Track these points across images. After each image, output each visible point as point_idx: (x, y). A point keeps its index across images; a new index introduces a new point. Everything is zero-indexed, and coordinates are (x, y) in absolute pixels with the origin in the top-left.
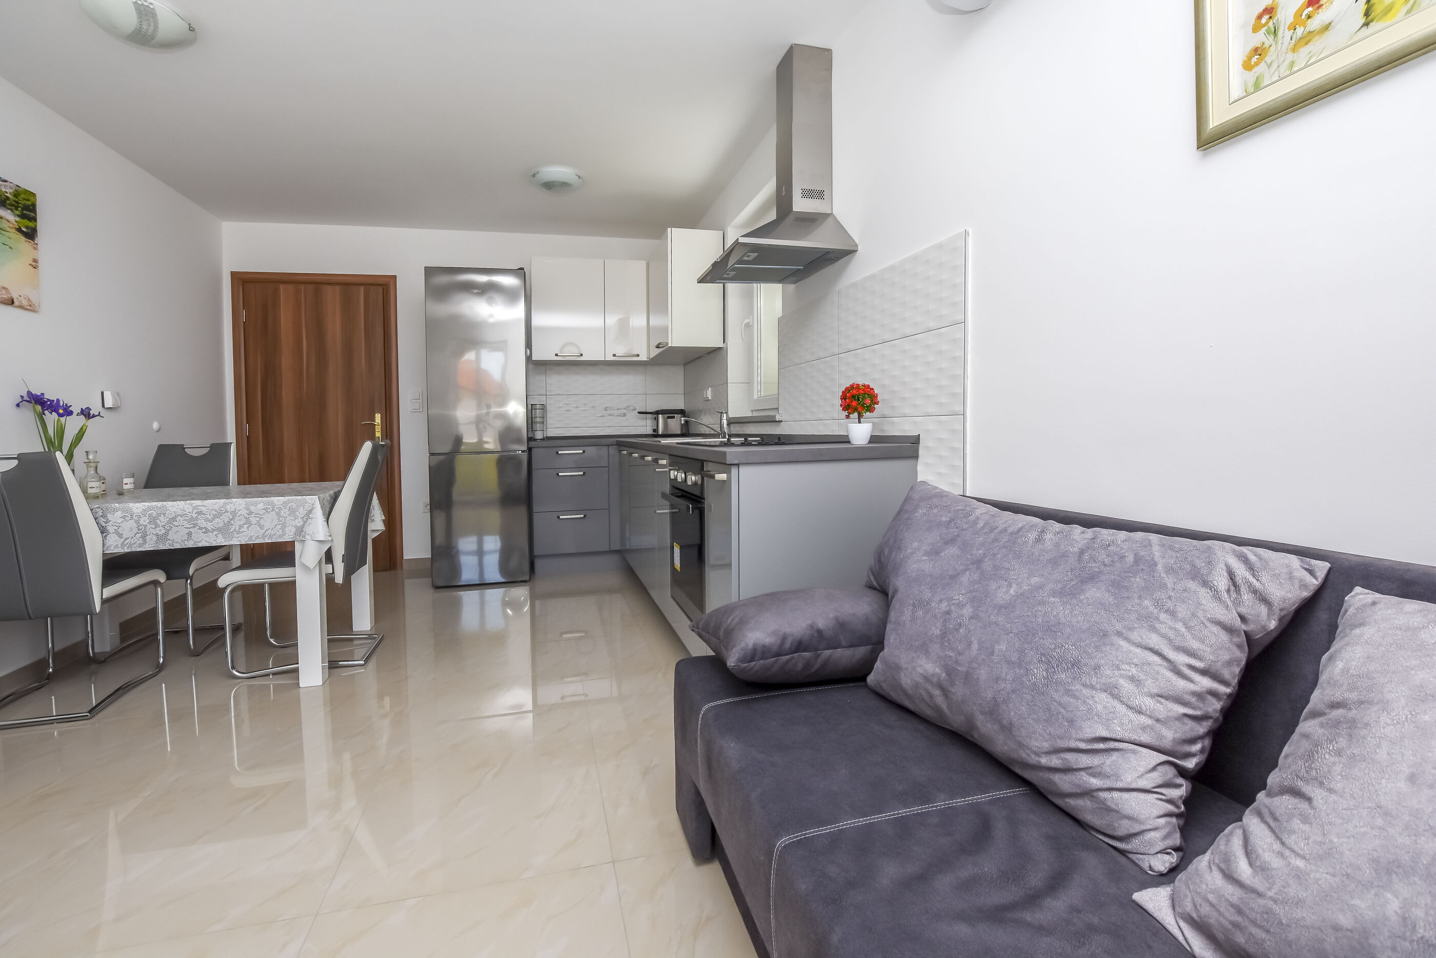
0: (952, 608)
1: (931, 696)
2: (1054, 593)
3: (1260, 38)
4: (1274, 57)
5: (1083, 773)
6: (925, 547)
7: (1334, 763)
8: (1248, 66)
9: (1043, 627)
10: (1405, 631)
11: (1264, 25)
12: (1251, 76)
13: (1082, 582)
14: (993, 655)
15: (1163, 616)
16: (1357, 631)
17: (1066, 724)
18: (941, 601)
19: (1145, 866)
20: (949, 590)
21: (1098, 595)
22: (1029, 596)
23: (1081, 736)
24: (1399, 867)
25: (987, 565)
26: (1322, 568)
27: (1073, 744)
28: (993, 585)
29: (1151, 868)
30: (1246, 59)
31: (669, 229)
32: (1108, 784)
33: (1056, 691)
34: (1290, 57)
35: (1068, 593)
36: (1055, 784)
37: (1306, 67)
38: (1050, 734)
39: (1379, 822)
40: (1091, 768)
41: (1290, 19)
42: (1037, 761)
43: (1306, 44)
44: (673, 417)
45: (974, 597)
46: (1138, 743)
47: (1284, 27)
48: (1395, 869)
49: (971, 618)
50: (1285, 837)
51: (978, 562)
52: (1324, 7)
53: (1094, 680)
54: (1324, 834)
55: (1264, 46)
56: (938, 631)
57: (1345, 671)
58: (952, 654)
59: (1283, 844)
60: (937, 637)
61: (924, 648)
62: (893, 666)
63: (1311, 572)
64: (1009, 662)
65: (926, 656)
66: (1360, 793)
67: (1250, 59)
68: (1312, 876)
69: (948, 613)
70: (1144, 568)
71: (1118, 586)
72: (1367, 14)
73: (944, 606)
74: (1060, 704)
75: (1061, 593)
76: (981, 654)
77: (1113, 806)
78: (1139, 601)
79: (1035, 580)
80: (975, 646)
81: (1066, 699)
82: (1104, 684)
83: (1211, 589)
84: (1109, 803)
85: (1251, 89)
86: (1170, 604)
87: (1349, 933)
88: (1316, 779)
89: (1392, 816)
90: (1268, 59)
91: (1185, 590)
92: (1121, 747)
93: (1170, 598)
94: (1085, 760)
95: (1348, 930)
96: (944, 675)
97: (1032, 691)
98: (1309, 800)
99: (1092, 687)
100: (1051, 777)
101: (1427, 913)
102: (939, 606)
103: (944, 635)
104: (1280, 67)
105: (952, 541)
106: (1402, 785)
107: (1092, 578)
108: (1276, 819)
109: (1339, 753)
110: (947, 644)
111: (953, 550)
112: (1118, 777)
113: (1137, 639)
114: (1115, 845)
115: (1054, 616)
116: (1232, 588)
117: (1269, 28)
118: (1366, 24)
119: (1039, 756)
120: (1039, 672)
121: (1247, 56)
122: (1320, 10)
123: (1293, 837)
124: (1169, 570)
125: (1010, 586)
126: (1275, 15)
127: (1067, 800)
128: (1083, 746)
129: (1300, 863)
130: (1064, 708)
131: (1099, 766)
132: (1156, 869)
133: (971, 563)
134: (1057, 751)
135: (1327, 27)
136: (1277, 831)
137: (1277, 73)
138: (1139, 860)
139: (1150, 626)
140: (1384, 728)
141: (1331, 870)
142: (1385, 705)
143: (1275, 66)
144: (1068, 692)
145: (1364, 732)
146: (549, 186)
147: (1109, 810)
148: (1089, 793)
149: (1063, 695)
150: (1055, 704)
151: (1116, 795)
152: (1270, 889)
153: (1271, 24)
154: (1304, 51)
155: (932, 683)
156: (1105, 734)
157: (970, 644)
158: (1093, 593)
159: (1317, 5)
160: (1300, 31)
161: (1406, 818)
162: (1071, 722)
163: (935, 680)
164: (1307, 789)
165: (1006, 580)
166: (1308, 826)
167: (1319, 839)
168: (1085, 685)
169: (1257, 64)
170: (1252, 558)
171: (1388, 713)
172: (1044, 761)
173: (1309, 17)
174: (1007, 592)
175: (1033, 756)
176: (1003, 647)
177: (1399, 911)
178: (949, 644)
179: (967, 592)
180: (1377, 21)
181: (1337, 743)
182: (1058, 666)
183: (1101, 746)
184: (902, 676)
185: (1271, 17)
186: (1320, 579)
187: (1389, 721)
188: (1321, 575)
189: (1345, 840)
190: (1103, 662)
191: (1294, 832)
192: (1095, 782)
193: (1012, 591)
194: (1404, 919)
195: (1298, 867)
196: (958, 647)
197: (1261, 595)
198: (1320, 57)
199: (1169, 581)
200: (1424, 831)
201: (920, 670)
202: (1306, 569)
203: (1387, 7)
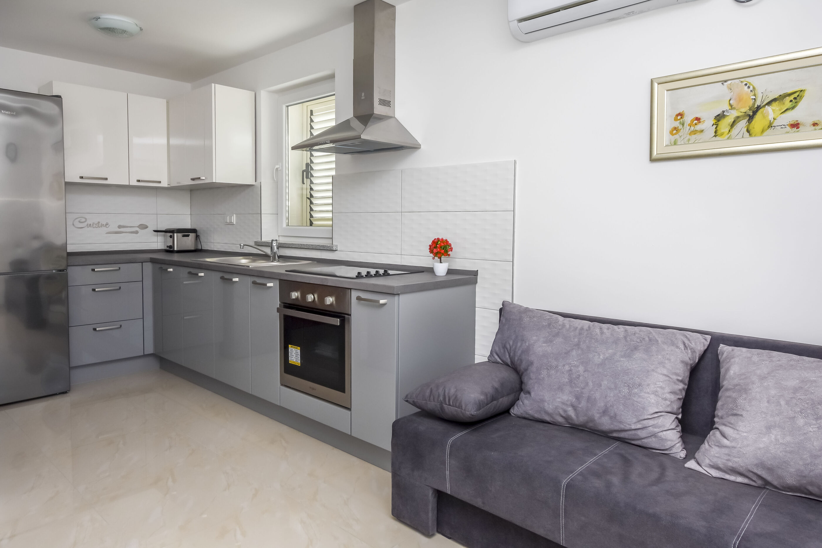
0: (572, 368)
1: (565, 411)
2: (622, 357)
3: (677, 124)
4: (682, 134)
5: (650, 428)
6: (542, 339)
7: (745, 403)
8: (671, 133)
9: (622, 371)
10: (747, 358)
11: (679, 120)
12: (673, 138)
13: (632, 351)
14: (601, 386)
15: (666, 361)
16: (733, 360)
17: (642, 410)
18: (564, 365)
19: (678, 457)
20: (567, 360)
21: (640, 355)
22: (611, 359)
23: (648, 413)
24: (772, 426)
25: (583, 346)
26: (709, 337)
27: (646, 417)
28: (591, 356)
29: (680, 457)
30: (671, 130)
31: (213, 85)
32: (661, 429)
33: (634, 397)
34: (688, 137)
35: (628, 356)
36: (638, 435)
37: (694, 143)
38: (635, 415)
39: (764, 416)
40: (654, 425)
41: (689, 122)
42: (630, 427)
43: (694, 134)
44: (188, 236)
45: (583, 362)
46: (667, 412)
47: (687, 124)
48: (771, 427)
49: (584, 371)
50: (738, 428)
51: (578, 345)
52: (701, 123)
53: (648, 390)
54: (750, 424)
55: (679, 128)
56: (567, 380)
57: (735, 373)
58: (578, 389)
59: (738, 430)
60: (567, 383)
61: (560, 389)
62: (539, 400)
63: (706, 340)
64: (610, 389)
65: (562, 392)
66: (756, 409)
67: (673, 131)
68: (750, 437)
69: (570, 370)
70: (654, 343)
71: (647, 350)
72: (716, 132)
73: (567, 368)
74: (636, 402)
75: (624, 356)
76: (595, 387)
77: (664, 438)
78: (657, 357)
79: (610, 351)
80: (591, 384)
81: (640, 399)
82: (652, 391)
83: (680, 349)
84: (663, 437)
85: (673, 143)
86: (668, 356)
87: (763, 449)
88: (741, 408)
89: (767, 414)
90: (680, 134)
91: (672, 351)
92: (663, 414)
93: (667, 354)
94: (651, 422)
95: (763, 448)
96: (574, 400)
97: (624, 399)
98: (741, 415)
99: (648, 393)
100: (636, 433)
101: (781, 436)
102: (564, 368)
103: (571, 381)
104: (685, 139)
105: (557, 335)
106: (766, 404)
107: (636, 348)
108: (732, 424)
109: (745, 399)
110: (574, 385)
111: (559, 340)
112: (664, 426)
113: (660, 372)
114: (665, 453)
115: (625, 366)
116: (685, 348)
117: (681, 121)
118: (715, 136)
119: (631, 425)
120: (625, 390)
121: (671, 129)
122: (700, 124)
123: (741, 427)
124: (664, 343)
125: (599, 355)
126: (684, 117)
127: (643, 440)
128: (650, 417)
129: (745, 434)
130: (639, 403)
131: (657, 423)
132: (682, 457)
133: (574, 346)
134: (639, 421)
135: (702, 131)
136: (734, 427)
137: (683, 141)
138: (675, 455)
139: (663, 366)
140: (756, 389)
141: (755, 433)
142: (753, 383)
143: (682, 138)
144: (639, 396)
145: (750, 391)
146: (110, 30)
147: (662, 439)
148: (654, 435)
149: (638, 398)
150: (635, 402)
151: (664, 433)
152: (738, 445)
153: (681, 120)
154: (694, 137)
155: (567, 405)
156: (657, 411)
157: (587, 384)
158: (638, 355)
159: (699, 121)
160: (692, 128)
161: (770, 413)
162: (644, 408)
163: (569, 403)
164: (739, 413)
165: (596, 353)
166: (744, 423)
167: (749, 426)
168: (645, 393)
169: (675, 134)
170: (688, 336)
171: (755, 385)
172: (633, 427)
173: (696, 124)
174: (599, 358)
175: (628, 426)
176: (606, 382)
177: (774, 438)
178: (575, 385)
179: (578, 360)
180: (719, 136)
181: (743, 396)
182: (633, 387)
183: (656, 415)
184: (546, 404)
185: (681, 118)
186: (709, 342)
187: (756, 387)
188: (709, 340)
189: (757, 424)
190: (650, 382)
191: (740, 426)
192: (656, 430)
193: (601, 357)
194: (776, 439)
195: (745, 435)
196: (581, 386)
197: (694, 350)
198: (699, 142)
199: (665, 347)
200: (775, 415)
201: (559, 400)
202: (704, 339)
203: (722, 133)
